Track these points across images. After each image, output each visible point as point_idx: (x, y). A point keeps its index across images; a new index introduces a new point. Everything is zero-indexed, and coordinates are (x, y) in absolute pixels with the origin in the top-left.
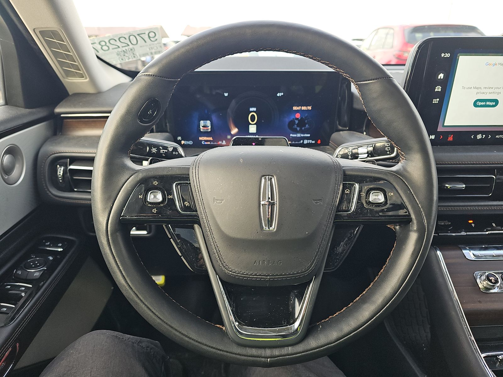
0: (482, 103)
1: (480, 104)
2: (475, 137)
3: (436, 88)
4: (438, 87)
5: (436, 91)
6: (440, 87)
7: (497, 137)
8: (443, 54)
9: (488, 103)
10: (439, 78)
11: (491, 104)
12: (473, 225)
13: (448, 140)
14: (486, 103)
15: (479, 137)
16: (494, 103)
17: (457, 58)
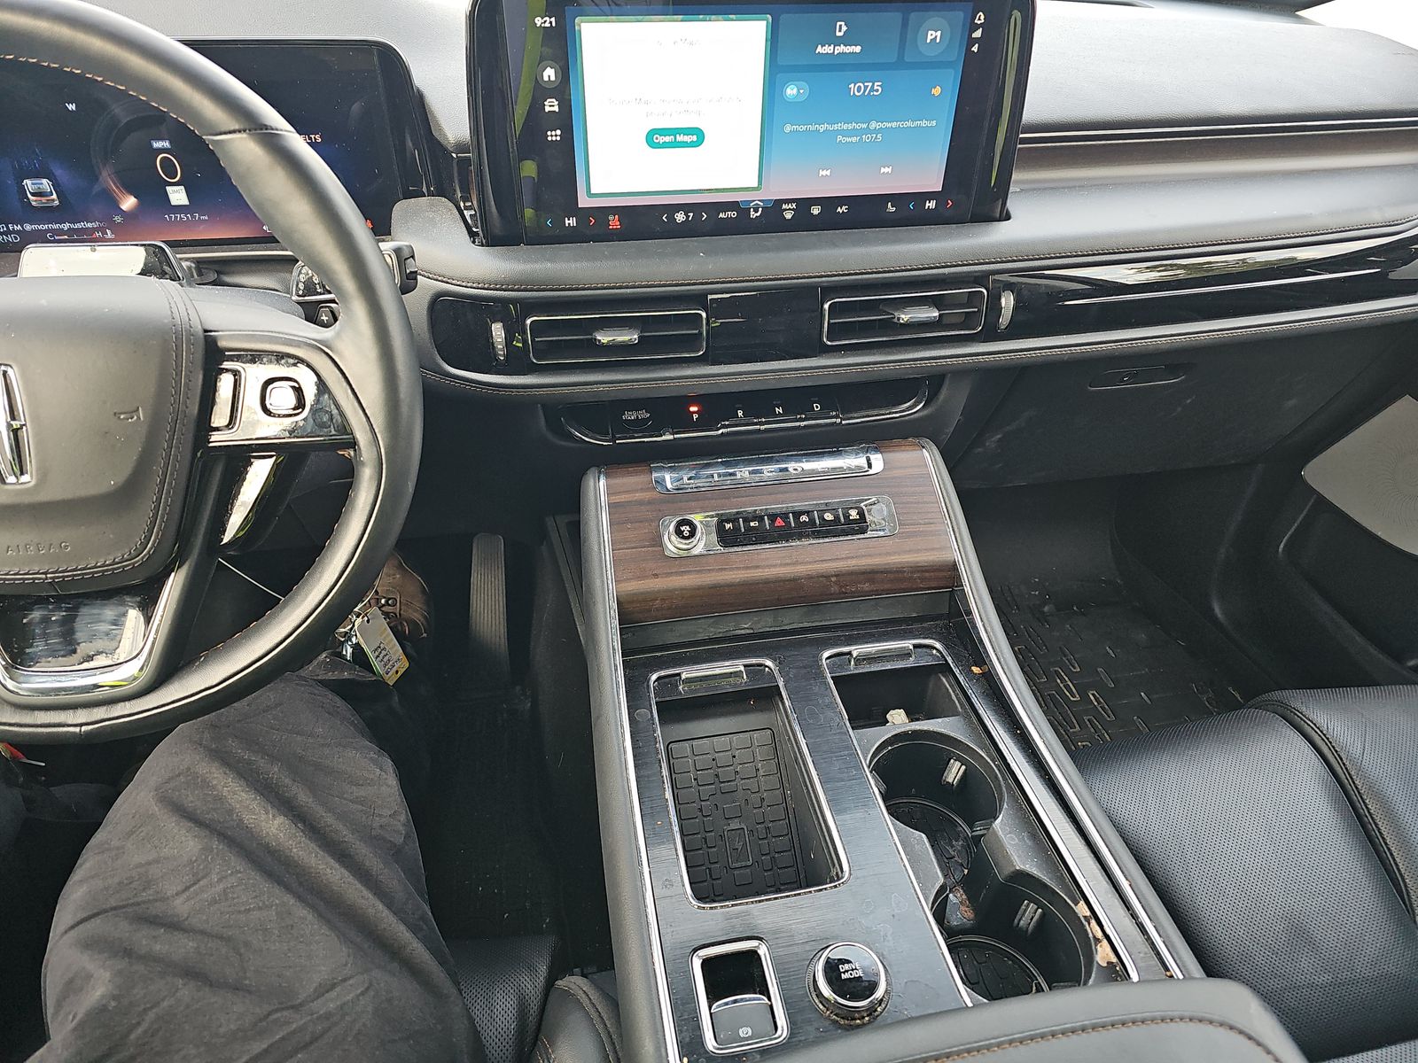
0: (668, 139)
1: (662, 139)
2: (672, 219)
3: (546, 103)
4: (549, 100)
5: (547, 111)
6: (554, 100)
7: (721, 215)
8: (539, 18)
9: (680, 138)
10: (546, 79)
11: (687, 139)
12: (695, 417)
13: (611, 227)
14: (675, 138)
15: (680, 217)
16: (694, 138)
17: (576, 27)
